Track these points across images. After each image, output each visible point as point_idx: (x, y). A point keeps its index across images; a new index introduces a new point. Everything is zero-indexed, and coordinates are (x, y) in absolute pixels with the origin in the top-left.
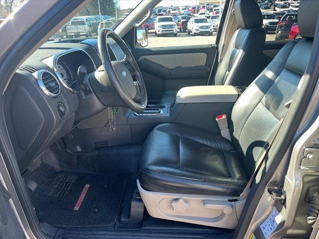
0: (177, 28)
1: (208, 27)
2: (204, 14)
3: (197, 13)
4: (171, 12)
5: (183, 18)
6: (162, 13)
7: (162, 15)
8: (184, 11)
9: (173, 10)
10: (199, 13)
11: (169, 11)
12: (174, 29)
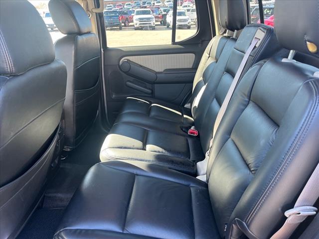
0: (154, 21)
1: (185, 20)
2: (186, 6)
3: (181, 5)
4: (156, 4)
5: (165, 11)
6: (146, 5)
7: (145, 7)
8: (169, 3)
9: (157, 3)
10: (183, 5)
11: (154, 4)
12: (152, 23)
